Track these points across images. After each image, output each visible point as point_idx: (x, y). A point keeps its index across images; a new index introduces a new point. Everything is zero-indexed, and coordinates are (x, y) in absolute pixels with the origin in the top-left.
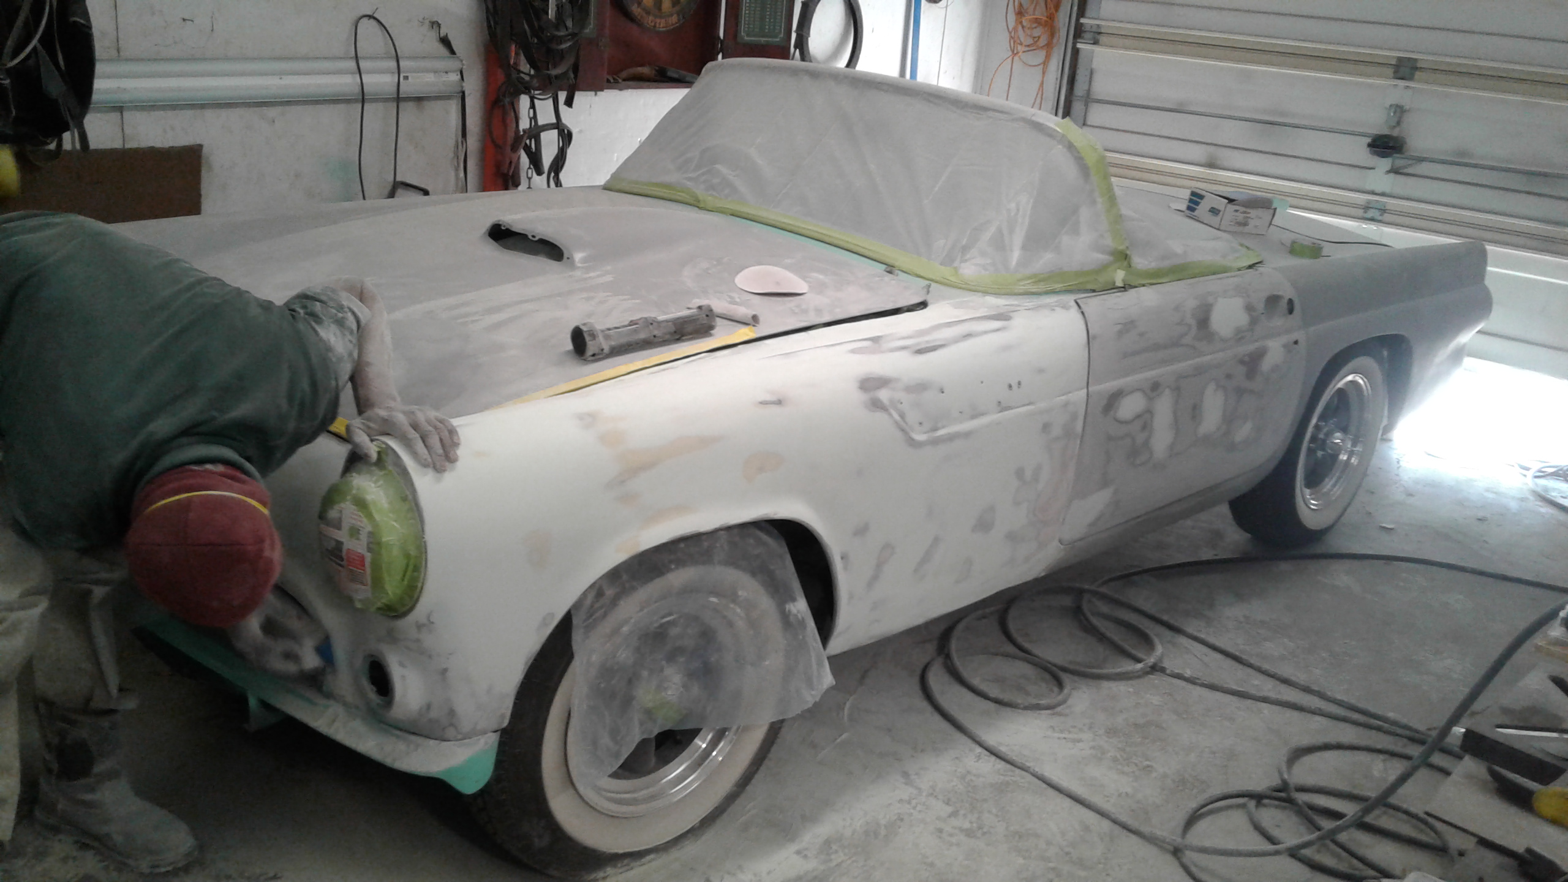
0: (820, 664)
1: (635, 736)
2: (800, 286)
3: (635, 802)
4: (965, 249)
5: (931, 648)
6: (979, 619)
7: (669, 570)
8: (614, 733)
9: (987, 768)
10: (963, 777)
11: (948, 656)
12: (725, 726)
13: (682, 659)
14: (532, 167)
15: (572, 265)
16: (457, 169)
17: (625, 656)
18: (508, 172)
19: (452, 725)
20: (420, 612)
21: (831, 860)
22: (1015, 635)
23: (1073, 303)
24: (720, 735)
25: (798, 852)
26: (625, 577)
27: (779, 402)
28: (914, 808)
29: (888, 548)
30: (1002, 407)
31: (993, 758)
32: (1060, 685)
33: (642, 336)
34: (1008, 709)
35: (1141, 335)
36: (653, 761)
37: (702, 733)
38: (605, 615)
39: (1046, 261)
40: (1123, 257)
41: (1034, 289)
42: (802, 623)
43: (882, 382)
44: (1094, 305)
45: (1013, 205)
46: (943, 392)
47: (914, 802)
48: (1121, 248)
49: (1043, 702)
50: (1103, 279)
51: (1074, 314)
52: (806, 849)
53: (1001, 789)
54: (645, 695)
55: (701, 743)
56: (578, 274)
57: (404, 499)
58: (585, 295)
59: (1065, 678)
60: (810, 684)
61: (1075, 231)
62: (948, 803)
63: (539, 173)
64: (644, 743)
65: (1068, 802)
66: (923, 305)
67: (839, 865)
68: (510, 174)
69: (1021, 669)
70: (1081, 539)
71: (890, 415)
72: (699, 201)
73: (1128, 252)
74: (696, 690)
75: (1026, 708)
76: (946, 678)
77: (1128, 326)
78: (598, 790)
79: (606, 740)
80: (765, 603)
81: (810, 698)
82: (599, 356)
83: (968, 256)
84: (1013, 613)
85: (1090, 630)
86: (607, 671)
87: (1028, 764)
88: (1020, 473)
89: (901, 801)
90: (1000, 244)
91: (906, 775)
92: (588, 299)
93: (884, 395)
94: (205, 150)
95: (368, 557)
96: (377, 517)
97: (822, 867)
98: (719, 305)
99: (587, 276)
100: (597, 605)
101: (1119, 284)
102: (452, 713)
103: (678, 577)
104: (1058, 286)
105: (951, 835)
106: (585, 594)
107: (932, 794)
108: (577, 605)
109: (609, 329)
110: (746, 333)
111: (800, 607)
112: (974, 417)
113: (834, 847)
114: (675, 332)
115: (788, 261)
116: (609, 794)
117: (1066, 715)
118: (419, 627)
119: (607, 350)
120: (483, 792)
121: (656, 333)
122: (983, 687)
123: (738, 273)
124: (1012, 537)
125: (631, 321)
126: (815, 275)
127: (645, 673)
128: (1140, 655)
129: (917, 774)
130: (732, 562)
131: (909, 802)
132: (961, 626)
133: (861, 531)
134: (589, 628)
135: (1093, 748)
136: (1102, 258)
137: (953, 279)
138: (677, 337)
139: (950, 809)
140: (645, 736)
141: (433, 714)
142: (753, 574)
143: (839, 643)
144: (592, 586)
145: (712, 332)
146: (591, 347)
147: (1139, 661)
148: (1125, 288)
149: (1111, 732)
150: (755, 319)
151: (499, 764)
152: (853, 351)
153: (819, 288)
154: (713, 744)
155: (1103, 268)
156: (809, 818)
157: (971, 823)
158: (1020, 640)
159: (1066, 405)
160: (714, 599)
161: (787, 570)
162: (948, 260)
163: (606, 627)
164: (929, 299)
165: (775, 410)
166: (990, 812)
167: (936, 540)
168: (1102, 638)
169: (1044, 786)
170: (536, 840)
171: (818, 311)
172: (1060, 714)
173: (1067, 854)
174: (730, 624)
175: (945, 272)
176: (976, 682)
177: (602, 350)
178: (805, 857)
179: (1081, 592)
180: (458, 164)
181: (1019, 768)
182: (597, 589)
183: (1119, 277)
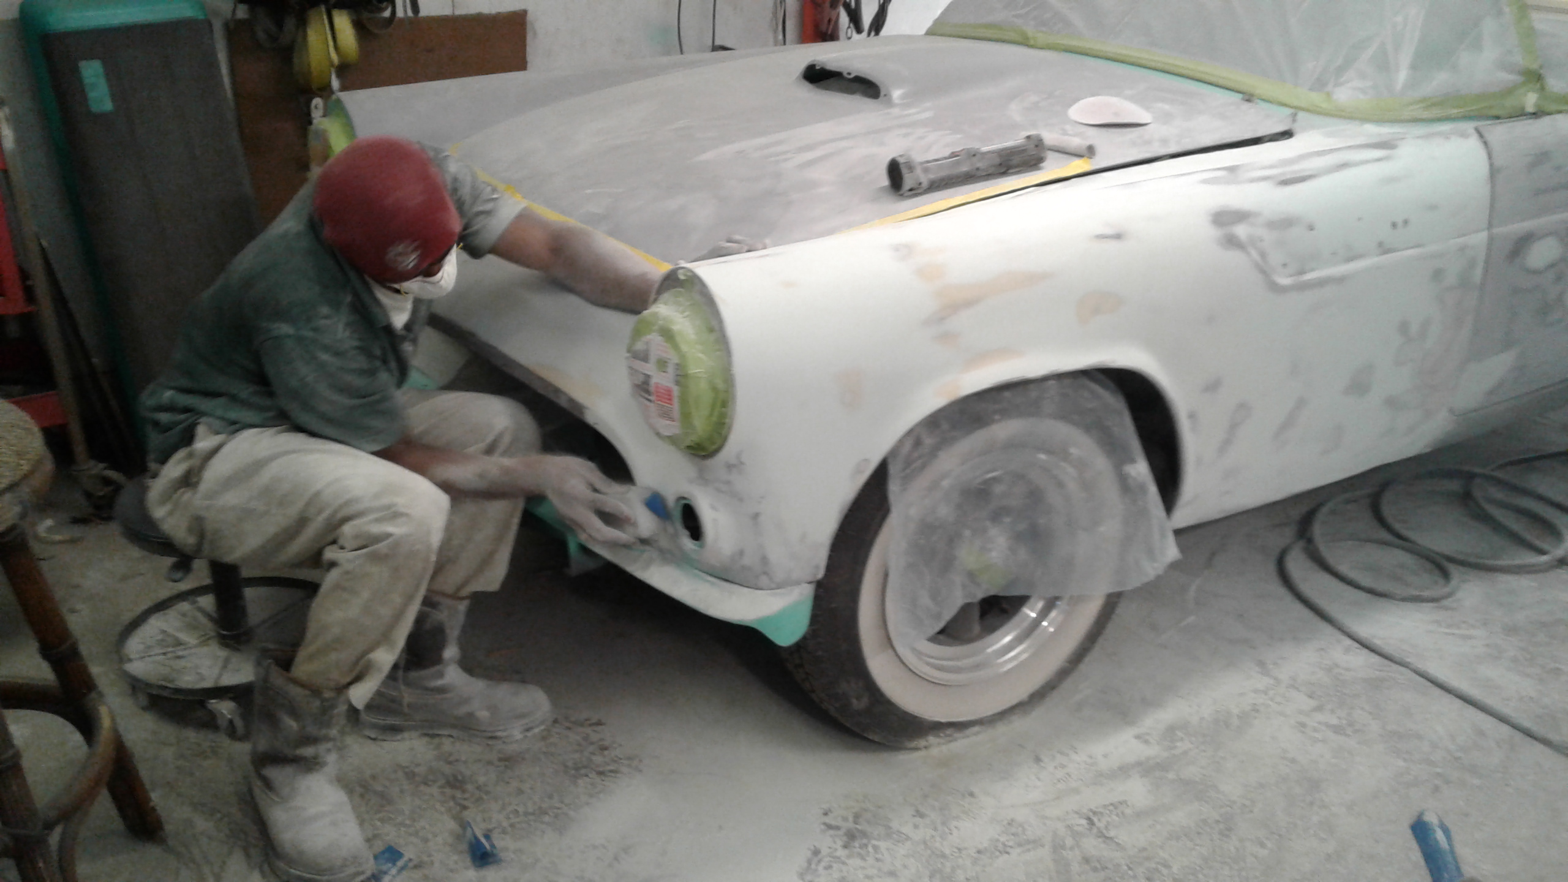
0: (1163, 536)
1: (957, 598)
2: (1142, 116)
3: (958, 670)
4: (1341, 70)
5: (1289, 533)
6: (1348, 502)
7: (993, 421)
8: (934, 596)
9: (1359, 661)
10: (1329, 670)
11: (1310, 541)
12: (1057, 595)
13: (1007, 520)
14: (852, 25)
15: (889, 103)
16: (775, 31)
17: (945, 512)
18: (827, 29)
19: (765, 573)
20: (728, 452)
21: (1175, 747)
22: (1390, 520)
23: (1472, 131)
24: (1051, 604)
25: (1138, 737)
26: (945, 426)
27: (1118, 237)
28: (1272, 700)
29: (1243, 408)
30: (1384, 249)
31: (1365, 651)
32: (1446, 575)
33: (965, 168)
34: (1382, 600)
35: (1558, 168)
36: (977, 628)
37: (1032, 600)
38: (923, 467)
39: (1439, 81)
40: (1534, 78)
41: (1426, 114)
42: (1142, 488)
43: (1240, 216)
44: (1499, 133)
45: (1399, 19)
46: (1312, 230)
47: (1271, 693)
48: (1534, 66)
49: (1426, 594)
50: (1510, 103)
51: (1473, 143)
52: (1148, 734)
53: (1375, 684)
54: (968, 556)
55: (1030, 612)
56: (896, 111)
57: (711, 330)
58: (904, 131)
59: (1452, 568)
60: (1151, 553)
61: (1477, 46)
62: (1310, 696)
63: (859, 30)
64: (966, 609)
65: (1458, 703)
66: (1287, 134)
67: (1185, 753)
68: (829, 32)
69: (1400, 557)
70: (1475, 410)
71: (1248, 254)
72: (1027, 39)
73: (1541, 71)
74: (1023, 554)
75: (1404, 599)
76: (1309, 564)
77: (1541, 157)
78: (918, 654)
79: (925, 600)
80: (1101, 463)
81: (1151, 570)
82: (916, 191)
83: (1342, 80)
84: (1387, 498)
85: (1484, 518)
86: (927, 528)
87: (1408, 660)
88: (1403, 327)
89: (1256, 691)
90: (1383, 64)
91: (1261, 664)
92: (906, 135)
93: (1241, 231)
94: (530, 17)
95: (676, 391)
96: (684, 348)
97: (1165, 754)
98: (1050, 137)
99: (906, 112)
100: (916, 455)
101: (1530, 109)
102: (764, 560)
103: (1004, 430)
104: (1454, 112)
105: (1315, 730)
106: (901, 442)
107: (1293, 686)
108: (894, 452)
109: (928, 162)
110: (1080, 165)
111: (1140, 469)
112: (1349, 260)
113: (1179, 734)
114: (1000, 164)
115: (1128, 92)
116: (932, 661)
117: (1452, 609)
118: (730, 467)
119: (925, 184)
120: (799, 647)
121: (980, 165)
122: (1352, 575)
123: (1070, 105)
124: (1392, 403)
125: (953, 153)
126: (1160, 105)
127: (967, 533)
128: (1545, 546)
129: (1275, 664)
130: (1063, 416)
131: (1266, 693)
132: (1325, 510)
133: (1213, 387)
134: (907, 479)
135: (1487, 645)
136: (1509, 78)
137: (1324, 105)
138: (1002, 171)
139: (1313, 703)
140: (969, 600)
141: (747, 561)
142: (1088, 429)
143: (1185, 514)
144: (910, 432)
145: (1041, 165)
146: (908, 182)
147: (1542, 552)
148: (1535, 115)
149: (1511, 630)
150: (1090, 151)
151: (814, 619)
152: (1206, 182)
153: (1166, 118)
154: (1044, 614)
155: (1509, 91)
156: (1150, 703)
157: (1339, 718)
158: (1397, 526)
159: (1462, 249)
160: (1042, 456)
161: (1125, 427)
162: (1320, 84)
163: (923, 481)
164: (1295, 127)
165: (1113, 245)
166: (1362, 709)
167: (1301, 403)
168: (1497, 527)
169: (1429, 684)
170: (854, 701)
171: (1164, 141)
172: (1447, 608)
173: (1457, 759)
174: (1060, 485)
175: (1316, 98)
176: (1343, 569)
177: (920, 184)
178: (1146, 742)
179: (1471, 477)
180: (777, 24)
181: (1396, 662)
182: (914, 435)
183: (1531, 100)
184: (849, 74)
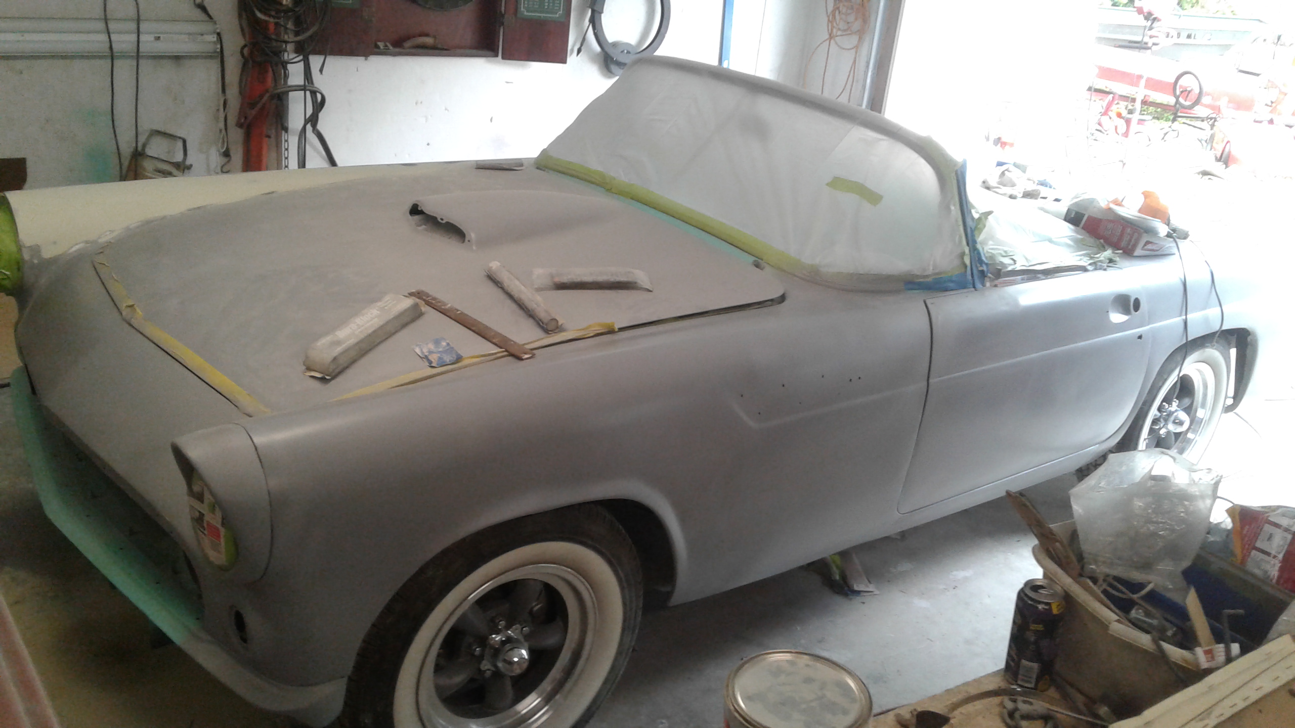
15: (469, 249)
23: (921, 303)
30: (841, 399)
46: (784, 385)
66: (779, 300)
71: (731, 405)
95: (222, 531)
112: (812, 407)
159: (905, 396)
184: (442, 219)
